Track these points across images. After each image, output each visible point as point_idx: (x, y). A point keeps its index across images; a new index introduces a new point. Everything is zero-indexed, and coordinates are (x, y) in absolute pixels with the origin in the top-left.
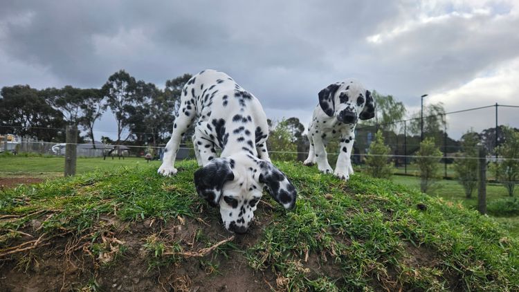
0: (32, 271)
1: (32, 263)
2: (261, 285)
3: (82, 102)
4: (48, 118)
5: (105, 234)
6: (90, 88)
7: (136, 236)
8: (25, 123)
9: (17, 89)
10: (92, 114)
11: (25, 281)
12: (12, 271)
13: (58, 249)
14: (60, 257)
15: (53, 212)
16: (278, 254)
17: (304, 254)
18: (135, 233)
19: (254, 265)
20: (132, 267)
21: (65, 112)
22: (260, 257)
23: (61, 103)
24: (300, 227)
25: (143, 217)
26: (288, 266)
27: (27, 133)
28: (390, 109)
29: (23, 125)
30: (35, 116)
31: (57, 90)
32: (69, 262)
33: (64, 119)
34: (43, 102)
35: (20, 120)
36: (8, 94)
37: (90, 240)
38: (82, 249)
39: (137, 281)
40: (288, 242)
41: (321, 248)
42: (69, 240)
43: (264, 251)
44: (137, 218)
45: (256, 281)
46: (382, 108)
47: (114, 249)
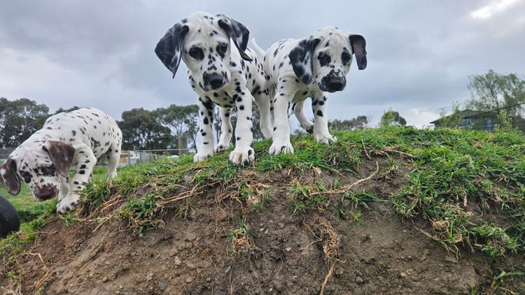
0: (190, 219)
1: (189, 211)
2: (411, 234)
3: (185, 118)
4: (159, 135)
5: (249, 183)
6: (190, 105)
7: (276, 184)
8: (142, 140)
9: (134, 111)
10: (194, 128)
11: (185, 227)
12: (173, 219)
13: (209, 199)
14: (211, 206)
15: (200, 169)
16: (430, 199)
17: (461, 200)
18: (275, 181)
19: (402, 211)
20: (277, 212)
21: (172, 129)
22: (409, 202)
23: (168, 120)
24: (453, 171)
25: (281, 167)
26: (444, 211)
27: (144, 149)
28: (514, 90)
29: (140, 142)
30: (149, 134)
31: (164, 110)
32: (219, 210)
33: (172, 134)
34: (155, 121)
35: (138, 138)
36: (128, 117)
37: (237, 189)
38: (230, 197)
39: (282, 225)
40: (439, 187)
41: (481, 195)
42: (218, 190)
43: (412, 196)
44: (275, 167)
45: (404, 231)
46: (503, 89)
47: (260, 192)
